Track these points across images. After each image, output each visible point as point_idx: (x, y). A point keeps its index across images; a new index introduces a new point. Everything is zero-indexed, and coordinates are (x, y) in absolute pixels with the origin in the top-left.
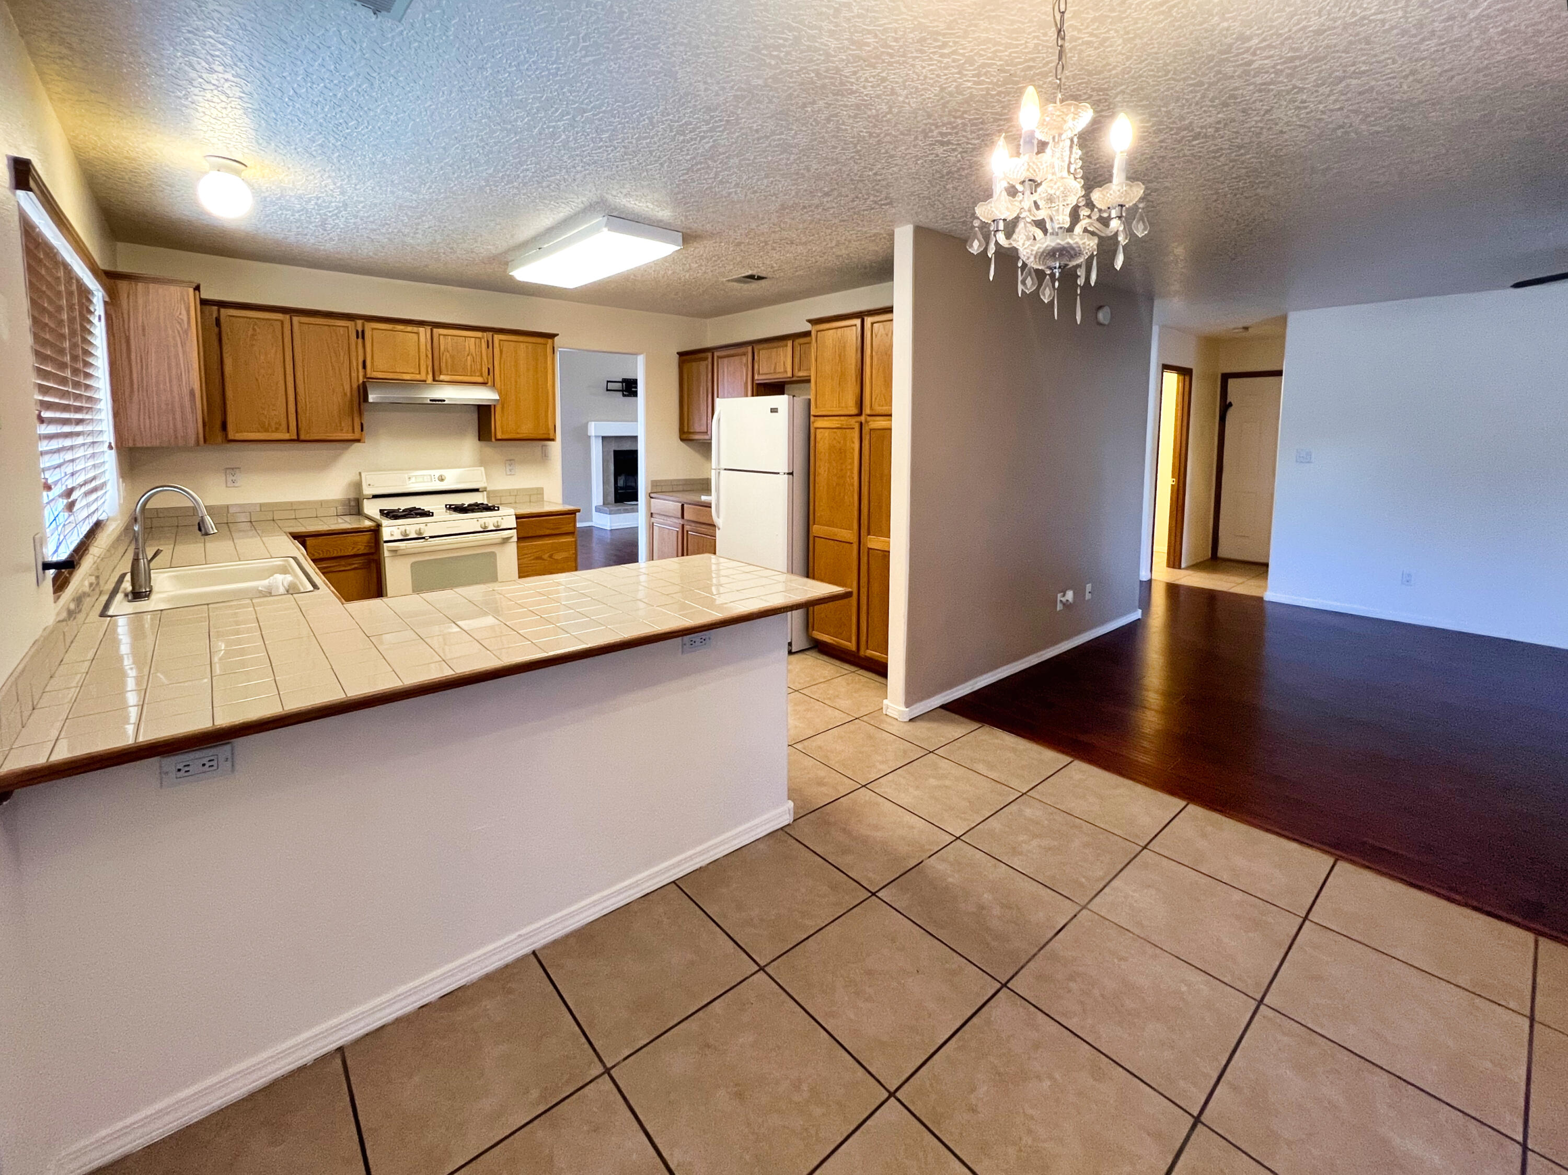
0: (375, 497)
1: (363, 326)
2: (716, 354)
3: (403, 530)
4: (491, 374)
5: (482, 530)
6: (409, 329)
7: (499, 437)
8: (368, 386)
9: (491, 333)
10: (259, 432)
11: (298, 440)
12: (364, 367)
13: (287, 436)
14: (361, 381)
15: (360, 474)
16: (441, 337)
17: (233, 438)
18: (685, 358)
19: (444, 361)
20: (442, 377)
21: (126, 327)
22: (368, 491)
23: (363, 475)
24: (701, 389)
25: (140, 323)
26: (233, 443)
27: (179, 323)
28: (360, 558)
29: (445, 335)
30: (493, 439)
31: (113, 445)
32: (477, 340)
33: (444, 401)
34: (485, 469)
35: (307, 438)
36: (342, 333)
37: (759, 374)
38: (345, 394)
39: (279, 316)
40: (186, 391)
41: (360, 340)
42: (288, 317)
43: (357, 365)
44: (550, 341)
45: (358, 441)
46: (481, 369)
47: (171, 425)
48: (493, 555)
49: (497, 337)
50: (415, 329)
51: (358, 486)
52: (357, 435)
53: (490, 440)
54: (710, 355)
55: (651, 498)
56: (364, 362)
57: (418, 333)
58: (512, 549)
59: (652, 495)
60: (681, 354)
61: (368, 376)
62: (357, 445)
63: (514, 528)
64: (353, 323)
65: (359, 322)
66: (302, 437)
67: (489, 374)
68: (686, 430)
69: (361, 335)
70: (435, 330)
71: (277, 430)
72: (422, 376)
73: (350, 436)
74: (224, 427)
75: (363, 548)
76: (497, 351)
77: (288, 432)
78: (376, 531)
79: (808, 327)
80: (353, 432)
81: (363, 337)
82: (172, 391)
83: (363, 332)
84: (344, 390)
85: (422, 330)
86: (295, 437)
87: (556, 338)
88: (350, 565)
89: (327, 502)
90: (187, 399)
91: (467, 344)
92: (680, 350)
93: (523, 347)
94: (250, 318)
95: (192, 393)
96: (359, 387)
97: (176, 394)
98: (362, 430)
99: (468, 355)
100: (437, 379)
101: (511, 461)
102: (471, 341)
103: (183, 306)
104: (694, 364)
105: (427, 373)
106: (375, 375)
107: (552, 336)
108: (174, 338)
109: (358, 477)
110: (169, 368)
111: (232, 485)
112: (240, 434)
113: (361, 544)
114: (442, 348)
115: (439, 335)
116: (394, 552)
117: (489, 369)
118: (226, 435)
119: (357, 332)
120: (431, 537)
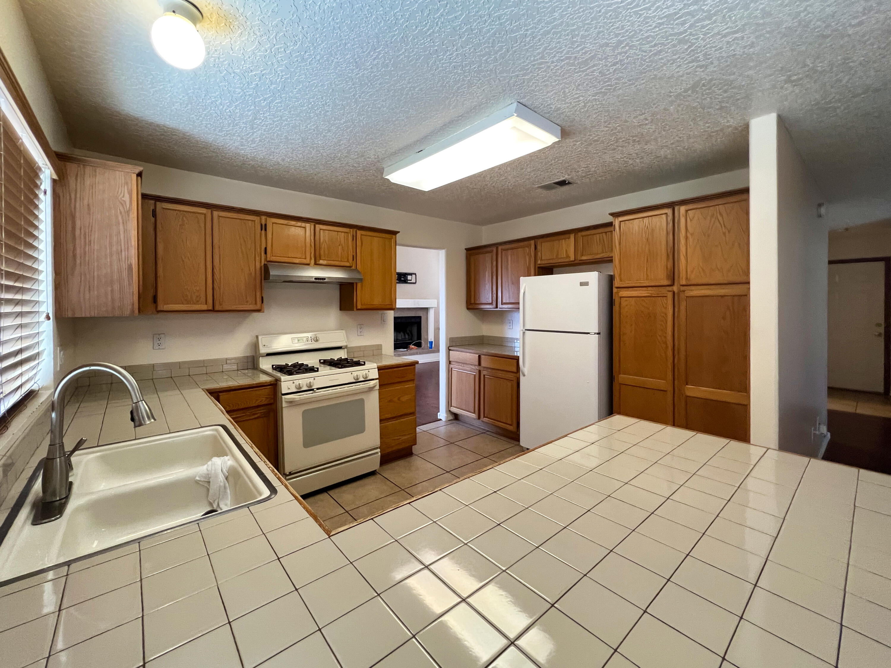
0: (269, 355)
1: (266, 221)
2: (500, 248)
3: (297, 384)
4: (355, 260)
5: (354, 381)
6: (299, 224)
7: (359, 307)
8: (270, 267)
9: (355, 230)
10: (183, 304)
11: (213, 310)
12: (266, 253)
13: (204, 307)
14: (263, 264)
15: (257, 337)
16: (322, 231)
17: (162, 309)
18: (471, 252)
19: (323, 250)
20: (321, 262)
21: (73, 206)
22: (263, 350)
23: (260, 338)
24: (487, 273)
25: (86, 202)
26: (162, 313)
27: (122, 204)
28: (262, 408)
29: (324, 230)
30: (355, 309)
31: (51, 315)
32: (346, 234)
33: (325, 279)
34: (346, 332)
35: (220, 309)
36: (250, 225)
37: (541, 260)
38: (251, 274)
39: (203, 210)
40: (125, 266)
41: (263, 232)
42: (210, 211)
43: (261, 250)
44: (394, 236)
45: (259, 311)
46: (348, 256)
47: (110, 297)
48: (362, 401)
49: (359, 232)
50: (303, 225)
51: (255, 346)
52: (258, 307)
53: (352, 309)
54: (494, 249)
55: (450, 350)
56: (266, 249)
57: (305, 228)
58: (375, 395)
59: (451, 348)
60: (467, 250)
61: (268, 259)
62: (255, 314)
63: (376, 379)
64: (259, 218)
65: (263, 218)
66: (217, 308)
67: (353, 260)
68: (473, 302)
69: (264, 227)
70: (317, 226)
71: (197, 302)
72: (307, 261)
73: (252, 307)
74: (155, 300)
75: (264, 399)
76: (359, 243)
77: (206, 304)
78: (275, 385)
79: (610, 219)
80: (256, 304)
81: (266, 230)
82: (111, 265)
83: (266, 225)
84: (250, 270)
85: (308, 225)
86: (211, 308)
87: (398, 235)
88: (254, 414)
89: (231, 359)
90: (125, 274)
91: (339, 237)
92: (466, 248)
93: (376, 241)
94: (180, 211)
95: (130, 267)
96: (261, 267)
97: (115, 267)
98: (262, 302)
99: (339, 245)
100: (317, 263)
101: (361, 326)
102: (341, 235)
103: (126, 191)
104: (481, 256)
105: (311, 258)
106: (274, 259)
107: (395, 233)
108: (117, 217)
109: (255, 339)
110: (111, 244)
111: (158, 347)
112: (168, 306)
113: (262, 396)
114: (321, 241)
115: (320, 229)
116: (291, 403)
117: (353, 256)
118: (156, 307)
119: (261, 225)
120: (318, 389)
